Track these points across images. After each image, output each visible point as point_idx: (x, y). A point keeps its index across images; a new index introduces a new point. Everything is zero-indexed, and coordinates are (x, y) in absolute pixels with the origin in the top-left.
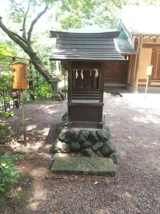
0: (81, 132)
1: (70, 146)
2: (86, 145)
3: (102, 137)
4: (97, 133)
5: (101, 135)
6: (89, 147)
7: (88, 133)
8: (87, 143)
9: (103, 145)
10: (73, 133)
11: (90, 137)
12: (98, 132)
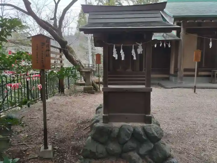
0: (121, 128)
1: (106, 149)
2: (130, 147)
3: (152, 135)
4: (143, 129)
5: (151, 133)
6: (133, 150)
7: (132, 130)
8: (131, 144)
9: (154, 147)
10: (110, 129)
11: (135, 135)
12: (145, 128)
